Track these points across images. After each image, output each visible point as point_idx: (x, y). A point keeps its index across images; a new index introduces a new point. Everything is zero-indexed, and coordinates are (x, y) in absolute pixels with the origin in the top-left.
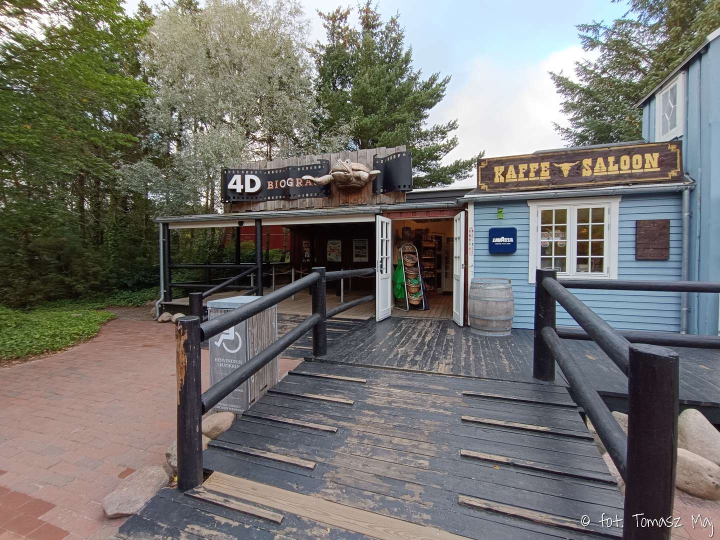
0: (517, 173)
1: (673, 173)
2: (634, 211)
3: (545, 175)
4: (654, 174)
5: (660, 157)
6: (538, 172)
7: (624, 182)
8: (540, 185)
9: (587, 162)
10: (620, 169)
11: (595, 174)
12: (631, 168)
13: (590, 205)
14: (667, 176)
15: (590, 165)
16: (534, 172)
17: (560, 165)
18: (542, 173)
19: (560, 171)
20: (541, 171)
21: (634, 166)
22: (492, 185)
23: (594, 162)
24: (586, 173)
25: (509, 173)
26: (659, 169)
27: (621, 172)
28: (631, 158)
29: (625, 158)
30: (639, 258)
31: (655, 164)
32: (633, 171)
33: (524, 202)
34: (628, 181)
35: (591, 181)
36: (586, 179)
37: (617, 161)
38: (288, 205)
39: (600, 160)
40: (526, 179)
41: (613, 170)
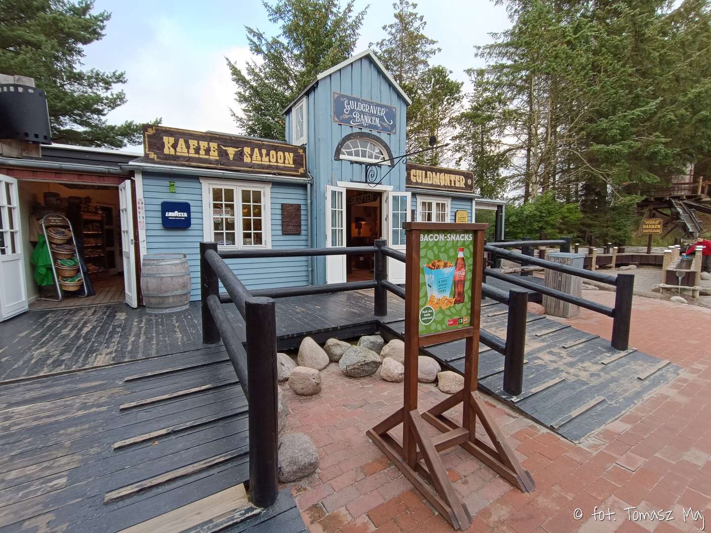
0: (188, 147)
1: (301, 170)
2: (280, 196)
3: (214, 155)
4: (290, 169)
5: (294, 156)
6: (208, 151)
7: (273, 171)
8: (210, 164)
9: (247, 150)
10: (270, 161)
11: (253, 162)
12: (277, 162)
13: (252, 188)
14: (298, 172)
15: (250, 153)
16: (204, 150)
17: (226, 148)
18: (212, 153)
19: (227, 154)
20: (210, 151)
21: (279, 160)
22: (162, 156)
23: (252, 151)
24: (247, 160)
25: (179, 146)
26: (293, 166)
27: (271, 164)
28: (277, 154)
29: (272, 152)
30: (285, 233)
31: (291, 162)
32: (278, 164)
33: (196, 178)
34: (275, 171)
35: (251, 167)
36: (247, 165)
37: (268, 154)
39: (256, 150)
40: (197, 156)
41: (265, 161)
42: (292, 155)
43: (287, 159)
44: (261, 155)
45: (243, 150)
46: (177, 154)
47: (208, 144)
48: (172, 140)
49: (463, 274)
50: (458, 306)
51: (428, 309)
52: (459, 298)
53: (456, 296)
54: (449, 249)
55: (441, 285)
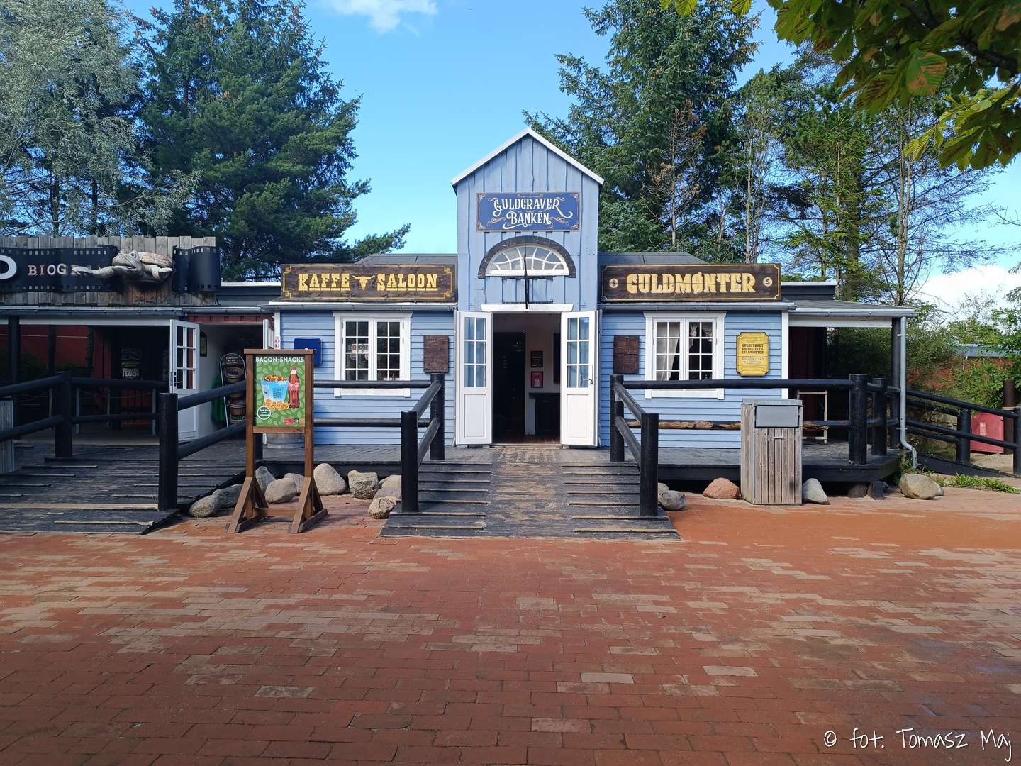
0: (320, 282)
1: (447, 294)
2: (422, 326)
3: (346, 287)
4: (432, 294)
5: (438, 278)
6: (339, 283)
7: (410, 299)
8: (341, 296)
9: (381, 277)
10: (407, 286)
11: (388, 289)
12: (416, 286)
14: (443, 296)
15: (384, 280)
16: (336, 282)
17: (358, 278)
18: (343, 285)
19: (359, 284)
20: (342, 282)
21: (419, 285)
22: (296, 294)
23: (387, 277)
24: (381, 288)
25: (312, 281)
26: (437, 289)
27: (409, 289)
28: (416, 277)
30: (427, 371)
31: (434, 285)
34: (415, 298)
35: (384, 296)
36: (380, 294)
37: (406, 279)
38: (59, 299)
41: (402, 286)
42: (435, 276)
43: (429, 281)
44: (397, 281)
45: (376, 277)
46: (310, 289)
47: (340, 276)
48: (306, 276)
49: (297, 386)
50: (294, 410)
51: (265, 408)
52: (295, 404)
53: (291, 402)
54: (283, 367)
55: (277, 393)
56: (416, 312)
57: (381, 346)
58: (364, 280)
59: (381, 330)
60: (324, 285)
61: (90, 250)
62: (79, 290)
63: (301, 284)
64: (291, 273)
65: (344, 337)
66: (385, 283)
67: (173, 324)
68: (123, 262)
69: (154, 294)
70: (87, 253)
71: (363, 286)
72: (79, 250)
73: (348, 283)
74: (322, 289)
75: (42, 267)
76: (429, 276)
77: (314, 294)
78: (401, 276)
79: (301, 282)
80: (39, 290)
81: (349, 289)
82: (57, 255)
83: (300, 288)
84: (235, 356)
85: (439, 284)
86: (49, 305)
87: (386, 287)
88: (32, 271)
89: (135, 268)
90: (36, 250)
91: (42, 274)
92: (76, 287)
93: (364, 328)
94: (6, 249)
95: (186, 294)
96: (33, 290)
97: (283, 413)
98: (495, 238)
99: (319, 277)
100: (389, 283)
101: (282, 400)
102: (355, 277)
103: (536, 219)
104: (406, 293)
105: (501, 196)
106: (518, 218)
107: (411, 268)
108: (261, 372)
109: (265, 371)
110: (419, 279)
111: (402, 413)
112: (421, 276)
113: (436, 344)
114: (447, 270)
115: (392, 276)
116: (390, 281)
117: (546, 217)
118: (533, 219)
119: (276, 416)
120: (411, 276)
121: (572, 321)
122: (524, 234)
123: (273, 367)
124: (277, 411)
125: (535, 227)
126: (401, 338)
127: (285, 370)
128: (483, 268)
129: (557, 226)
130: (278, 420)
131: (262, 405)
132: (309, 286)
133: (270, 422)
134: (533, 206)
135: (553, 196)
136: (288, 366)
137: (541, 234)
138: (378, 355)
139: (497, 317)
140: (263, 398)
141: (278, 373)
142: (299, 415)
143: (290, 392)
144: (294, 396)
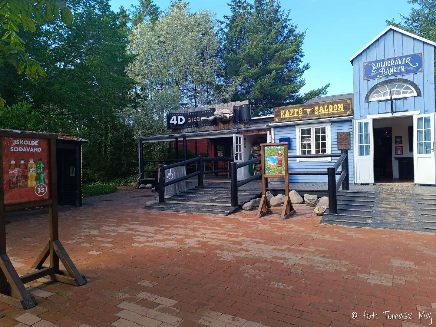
1: (349, 112)
2: (336, 128)
5: (344, 105)
6: (298, 113)
8: (299, 118)
10: (329, 111)
13: (320, 126)
14: (346, 113)
19: (306, 112)
21: (334, 110)
24: (316, 113)
25: (286, 113)
26: (343, 111)
32: (334, 112)
33: (294, 126)
34: (332, 116)
36: (316, 116)
37: (328, 108)
38: (198, 129)
40: (293, 116)
41: (326, 111)
42: (342, 105)
43: (339, 107)
44: (324, 109)
45: (314, 108)
46: (286, 117)
47: (298, 110)
48: (284, 111)
49: (281, 158)
50: (280, 168)
51: (269, 167)
52: (280, 165)
53: (279, 165)
54: (275, 151)
55: (273, 161)
56: (333, 122)
57: (317, 139)
58: (308, 110)
59: (317, 132)
60: (291, 114)
61: (207, 111)
62: (203, 126)
63: (282, 115)
64: (277, 111)
65: (301, 136)
66: (318, 110)
67: (234, 136)
68: (217, 114)
69: (227, 125)
70: (206, 112)
71: (308, 113)
72: (203, 111)
73: (302, 112)
74: (291, 116)
75: (192, 118)
76: (339, 105)
77: (287, 119)
78: (326, 107)
79: (282, 114)
80: (192, 127)
81: (302, 115)
82: (196, 114)
83: (281, 117)
84: (256, 147)
85: (344, 108)
86: (195, 132)
87: (319, 112)
88: (189, 120)
89: (221, 116)
90: (190, 113)
91: (192, 121)
92: (203, 125)
93: (309, 131)
94: (182, 114)
95: (238, 124)
96: (190, 127)
97: (276, 169)
98: (374, 82)
99: (289, 111)
100: (320, 111)
101: (275, 164)
102: (305, 110)
103: (397, 70)
104: (328, 114)
105: (376, 62)
106: (386, 71)
107: (331, 102)
108: (267, 153)
109: (269, 152)
110: (334, 107)
111: (328, 169)
112: (335, 105)
113: (344, 136)
114: (348, 101)
115: (321, 107)
116: (320, 109)
117: (402, 68)
118: (395, 70)
119: (273, 170)
120: (331, 106)
121: (420, 119)
122: (389, 78)
123: (272, 151)
124: (273, 168)
125: (396, 74)
126: (326, 134)
127: (276, 152)
128: (367, 97)
129: (409, 72)
130: (274, 172)
131: (267, 166)
132: (285, 115)
133: (271, 173)
134: (394, 64)
135: (406, 57)
136: (277, 150)
137: (400, 77)
138: (316, 143)
139: (375, 121)
140: (268, 163)
141: (273, 153)
142: (282, 170)
143: (278, 161)
144: (280, 162)
